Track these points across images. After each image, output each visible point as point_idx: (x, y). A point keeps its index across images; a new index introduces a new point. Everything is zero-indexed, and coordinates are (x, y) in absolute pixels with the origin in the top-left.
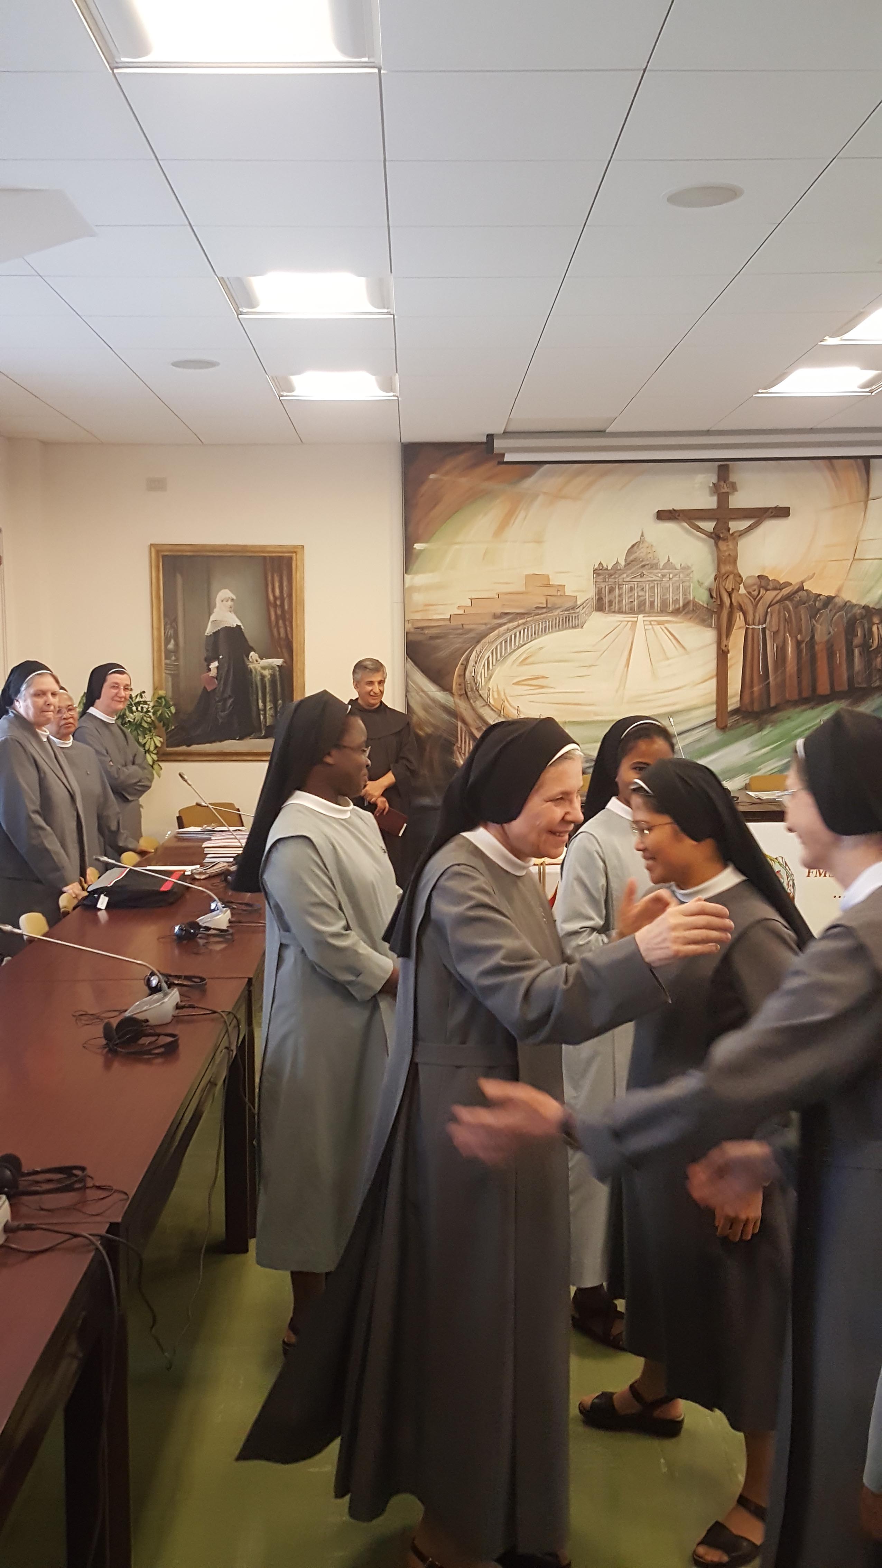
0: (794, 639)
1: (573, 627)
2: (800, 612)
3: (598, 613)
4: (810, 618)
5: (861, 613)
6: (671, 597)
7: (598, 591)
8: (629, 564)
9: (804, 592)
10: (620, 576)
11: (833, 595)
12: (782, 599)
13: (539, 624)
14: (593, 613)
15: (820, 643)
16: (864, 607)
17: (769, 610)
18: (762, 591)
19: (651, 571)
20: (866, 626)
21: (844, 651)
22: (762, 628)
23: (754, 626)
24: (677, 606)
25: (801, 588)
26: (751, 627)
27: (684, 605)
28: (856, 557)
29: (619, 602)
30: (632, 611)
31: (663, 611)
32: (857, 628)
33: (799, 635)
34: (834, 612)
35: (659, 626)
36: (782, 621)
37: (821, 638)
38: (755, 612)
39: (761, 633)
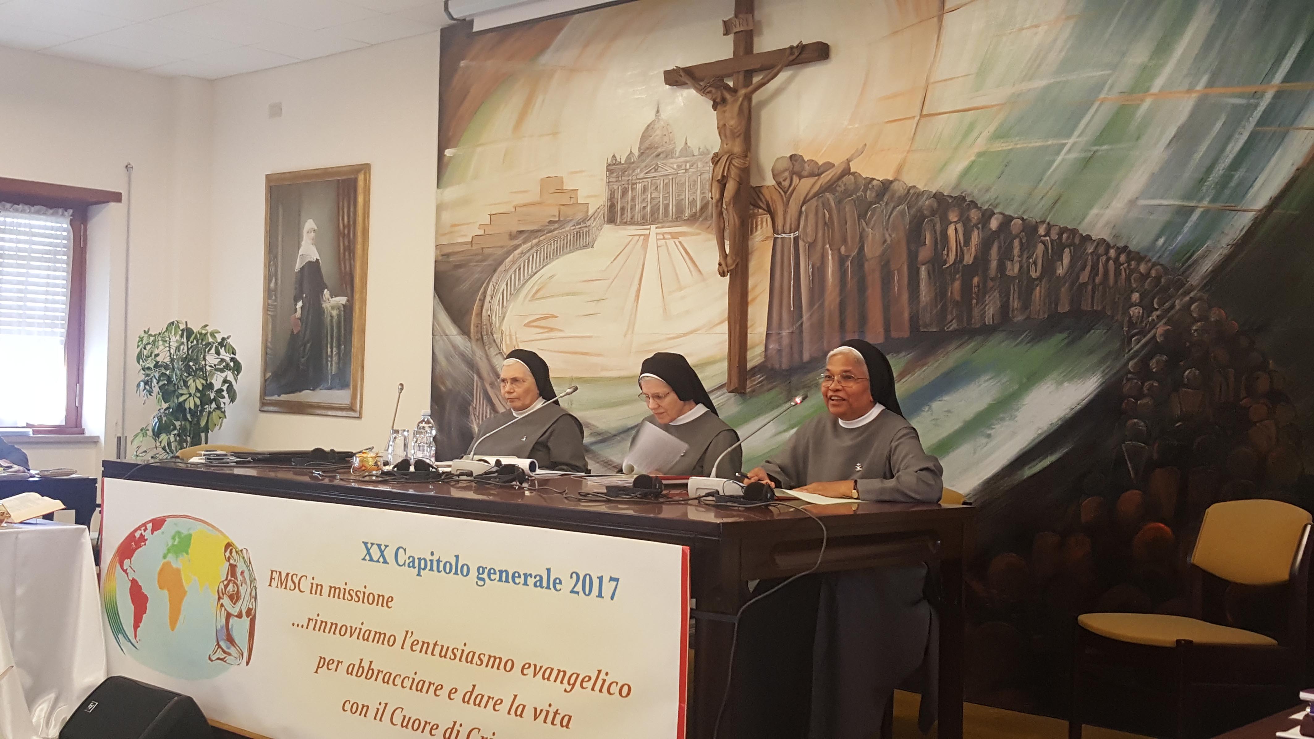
0: (836, 252)
1: (584, 247)
2: (845, 208)
3: (609, 226)
4: (859, 216)
5: (931, 206)
6: (687, 197)
7: (611, 194)
8: (642, 153)
10: (634, 170)
11: (891, 179)
12: (821, 190)
13: (551, 244)
14: (605, 225)
16: (935, 196)
17: (803, 209)
18: (796, 180)
19: (664, 162)
20: (938, 227)
21: (905, 267)
22: (794, 238)
23: (784, 235)
24: (694, 211)
25: (847, 171)
26: (779, 236)
27: (702, 209)
28: (924, 113)
29: (631, 209)
30: (644, 221)
31: (678, 218)
32: (924, 231)
33: (843, 247)
34: (892, 205)
35: (672, 241)
36: (820, 225)
37: (872, 250)
38: (785, 212)
39: (792, 245)
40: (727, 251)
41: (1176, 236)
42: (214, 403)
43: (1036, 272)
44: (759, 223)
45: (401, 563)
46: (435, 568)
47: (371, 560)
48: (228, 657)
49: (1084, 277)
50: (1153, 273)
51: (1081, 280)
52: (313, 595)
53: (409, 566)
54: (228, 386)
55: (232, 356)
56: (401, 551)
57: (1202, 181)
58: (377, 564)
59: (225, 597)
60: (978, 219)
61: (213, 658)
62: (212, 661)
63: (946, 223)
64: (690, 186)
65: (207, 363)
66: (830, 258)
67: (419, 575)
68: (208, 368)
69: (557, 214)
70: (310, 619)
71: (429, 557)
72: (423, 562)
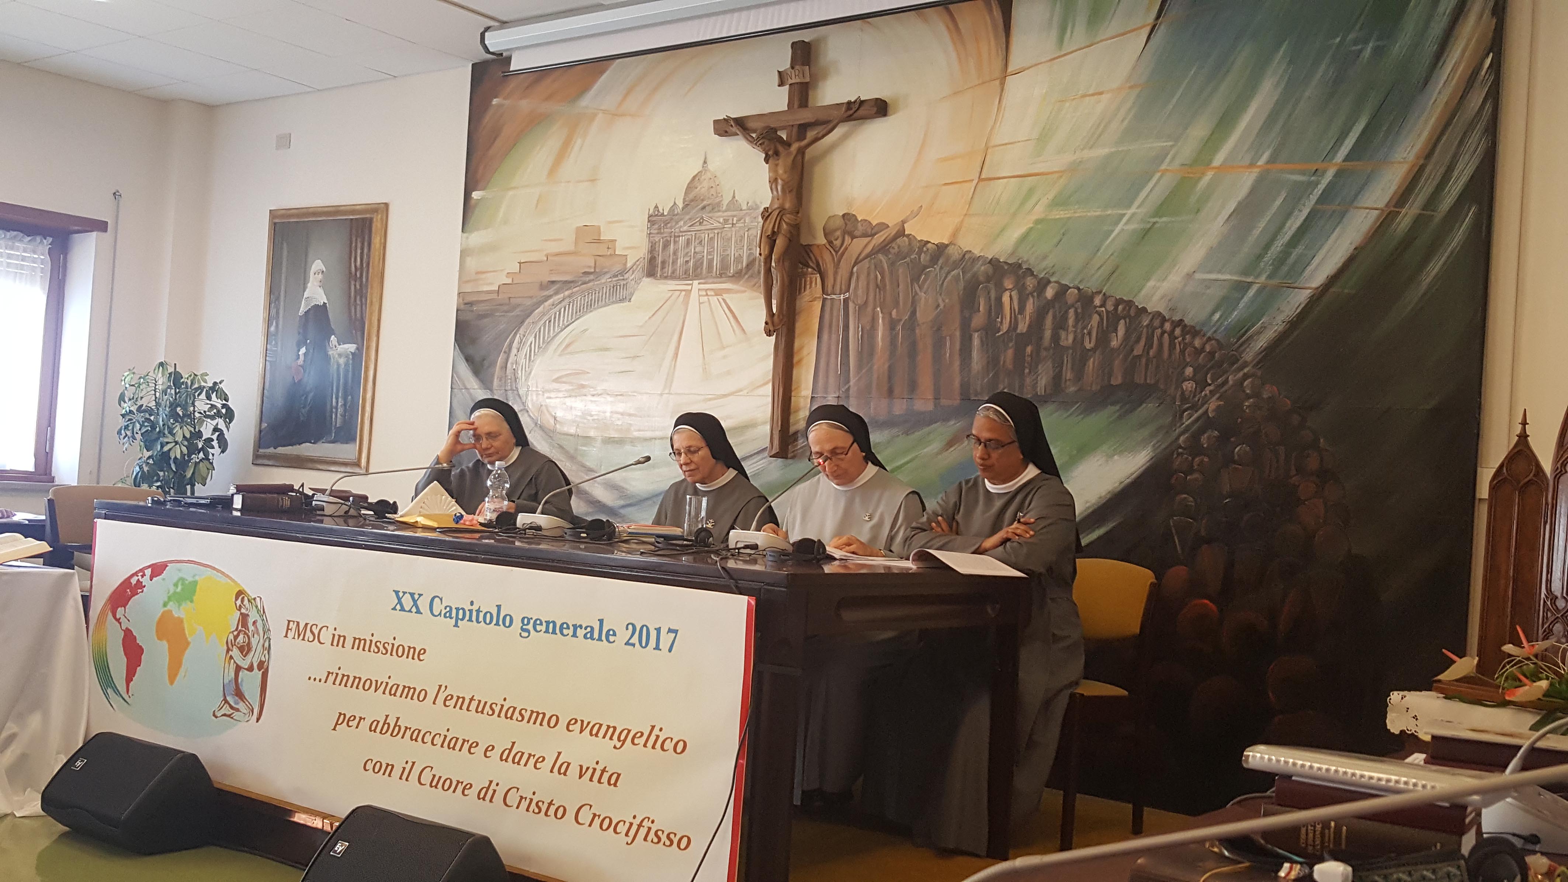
0: (888, 316)
1: (622, 300)
2: (898, 270)
3: (648, 280)
4: (912, 281)
5: (986, 272)
6: (733, 252)
7: (651, 246)
8: (687, 205)
9: (905, 238)
10: (678, 222)
11: (946, 242)
12: (874, 251)
13: (584, 296)
14: (644, 279)
15: (923, 323)
16: (990, 262)
17: (855, 269)
18: (848, 239)
19: (710, 215)
20: (993, 295)
21: (958, 333)
22: (844, 299)
23: (834, 296)
24: (740, 267)
25: (901, 233)
26: (829, 297)
27: (747, 265)
28: (983, 176)
29: (673, 263)
30: (687, 276)
31: (722, 274)
32: (979, 297)
33: (895, 310)
34: (946, 269)
35: (715, 298)
36: (872, 286)
37: (925, 315)
38: (836, 273)
39: (842, 307)
40: (774, 311)
41: (1231, 313)
42: (202, 453)
43: (1090, 343)
44: (808, 283)
45: (436, 614)
46: (474, 618)
47: (402, 609)
48: (236, 713)
49: (1138, 350)
50: (1208, 348)
51: (1136, 353)
52: (335, 647)
53: (445, 617)
54: (218, 435)
55: (224, 402)
56: (437, 600)
57: (1259, 257)
58: (410, 613)
59: (235, 648)
60: (1034, 287)
61: (219, 714)
62: (216, 717)
63: (1001, 289)
64: (736, 242)
65: (196, 409)
66: (880, 321)
67: (456, 625)
68: (197, 415)
69: (593, 265)
70: (329, 673)
71: (467, 607)
72: (461, 612)
